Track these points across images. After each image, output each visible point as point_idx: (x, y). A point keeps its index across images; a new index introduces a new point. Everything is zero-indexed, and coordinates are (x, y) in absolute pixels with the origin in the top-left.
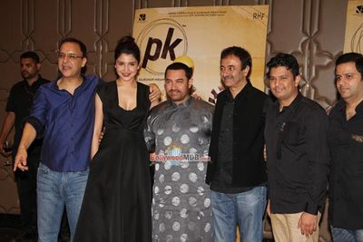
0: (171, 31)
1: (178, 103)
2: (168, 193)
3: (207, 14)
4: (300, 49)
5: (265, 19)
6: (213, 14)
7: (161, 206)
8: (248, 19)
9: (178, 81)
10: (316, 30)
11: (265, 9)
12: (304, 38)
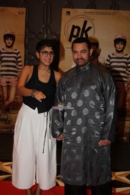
1: (82, 68)
2: (74, 133)
4: (42, 31)
7: (68, 143)
9: (82, 51)
10: (49, 22)
11: (24, 10)
12: (44, 26)
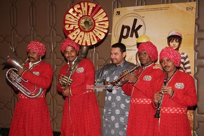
0: (135, 21)
2: (109, 113)
3: (157, 9)
5: (194, 11)
6: (161, 9)
8: (183, 11)
9: (115, 54)
